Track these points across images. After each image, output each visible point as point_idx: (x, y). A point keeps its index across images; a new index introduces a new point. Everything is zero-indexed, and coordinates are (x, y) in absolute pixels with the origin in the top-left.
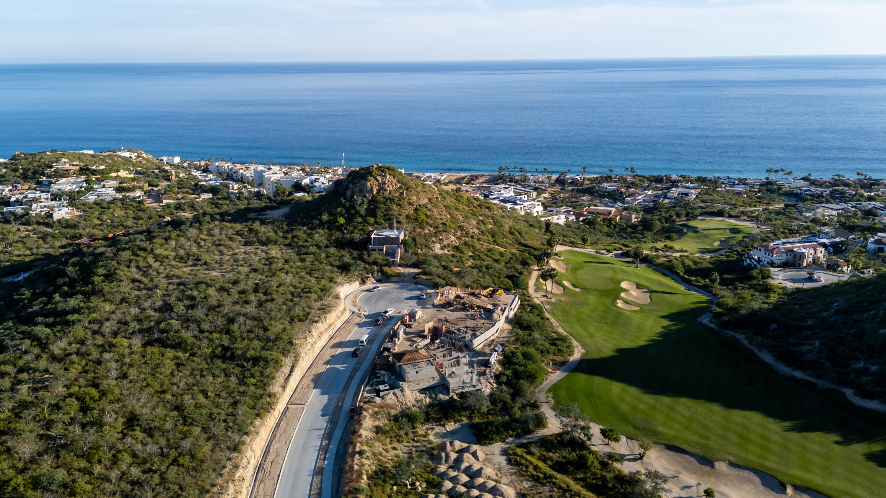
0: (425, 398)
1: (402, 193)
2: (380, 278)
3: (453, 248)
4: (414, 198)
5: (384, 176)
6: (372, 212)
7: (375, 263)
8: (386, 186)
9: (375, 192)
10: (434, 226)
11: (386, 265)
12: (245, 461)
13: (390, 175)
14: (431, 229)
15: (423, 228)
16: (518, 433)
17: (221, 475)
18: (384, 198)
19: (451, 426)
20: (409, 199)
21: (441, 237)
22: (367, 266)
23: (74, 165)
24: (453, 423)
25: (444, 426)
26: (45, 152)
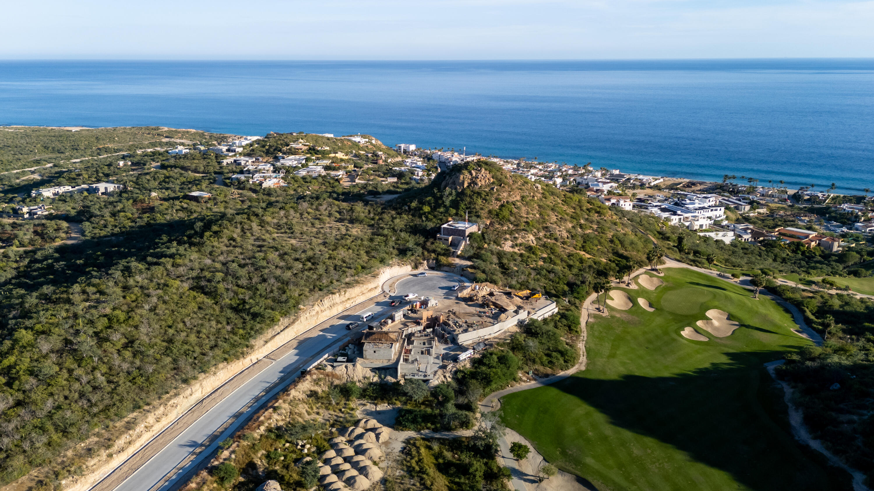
0: (374, 376)
1: (492, 189)
2: (434, 266)
3: (526, 248)
4: (505, 194)
5: (479, 171)
6: (455, 204)
7: (434, 251)
8: (478, 180)
9: (466, 185)
10: (515, 223)
11: (444, 255)
12: (188, 392)
13: (486, 170)
14: (511, 226)
15: (502, 225)
16: (436, 427)
17: (160, 398)
18: (472, 191)
19: (383, 407)
20: (499, 195)
21: (517, 235)
22: (426, 253)
23: (305, 145)
24: (386, 405)
25: (376, 405)
26: (291, 134)
